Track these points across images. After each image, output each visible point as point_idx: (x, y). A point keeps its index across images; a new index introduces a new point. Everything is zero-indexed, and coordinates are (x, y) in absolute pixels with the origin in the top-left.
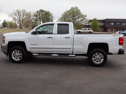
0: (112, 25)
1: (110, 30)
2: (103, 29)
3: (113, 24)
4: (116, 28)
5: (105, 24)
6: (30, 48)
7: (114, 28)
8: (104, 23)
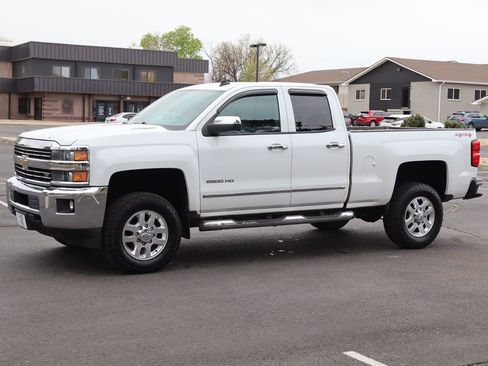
0: (62, 78)
1: (59, 105)
2: (15, 99)
3: (66, 72)
4: (90, 95)
5: (24, 72)
6: (204, 197)
7: (78, 94)
8: (15, 65)
